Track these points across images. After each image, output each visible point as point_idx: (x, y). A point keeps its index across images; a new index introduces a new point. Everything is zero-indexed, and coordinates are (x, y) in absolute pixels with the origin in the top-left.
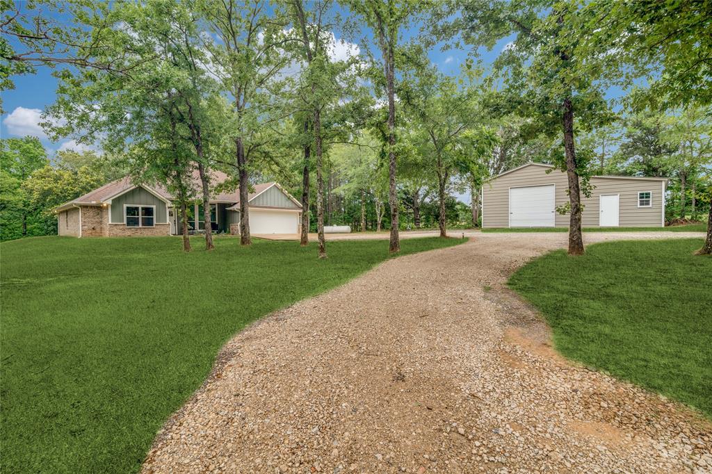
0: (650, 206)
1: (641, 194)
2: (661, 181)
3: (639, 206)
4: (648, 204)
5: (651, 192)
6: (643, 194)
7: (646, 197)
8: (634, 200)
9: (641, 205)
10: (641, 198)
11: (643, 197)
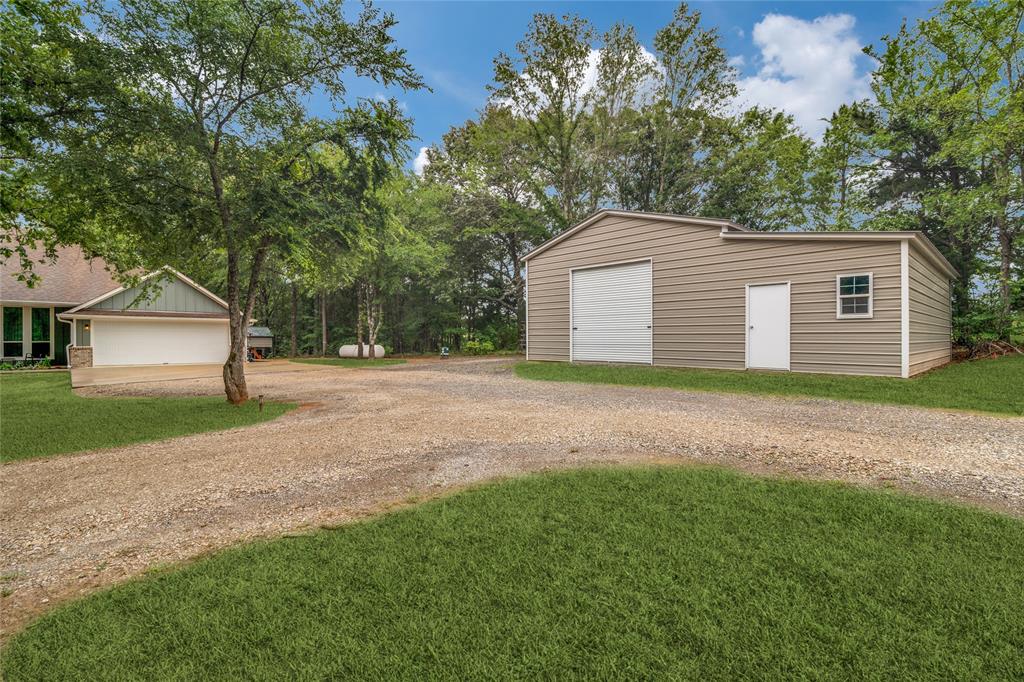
0: (870, 314)
1: (843, 281)
2: (898, 242)
3: (839, 315)
4: (865, 310)
5: (871, 275)
6: (849, 281)
7: (859, 290)
8: (827, 298)
9: (845, 310)
10: (843, 291)
11: (849, 291)
